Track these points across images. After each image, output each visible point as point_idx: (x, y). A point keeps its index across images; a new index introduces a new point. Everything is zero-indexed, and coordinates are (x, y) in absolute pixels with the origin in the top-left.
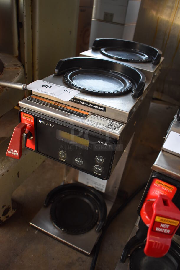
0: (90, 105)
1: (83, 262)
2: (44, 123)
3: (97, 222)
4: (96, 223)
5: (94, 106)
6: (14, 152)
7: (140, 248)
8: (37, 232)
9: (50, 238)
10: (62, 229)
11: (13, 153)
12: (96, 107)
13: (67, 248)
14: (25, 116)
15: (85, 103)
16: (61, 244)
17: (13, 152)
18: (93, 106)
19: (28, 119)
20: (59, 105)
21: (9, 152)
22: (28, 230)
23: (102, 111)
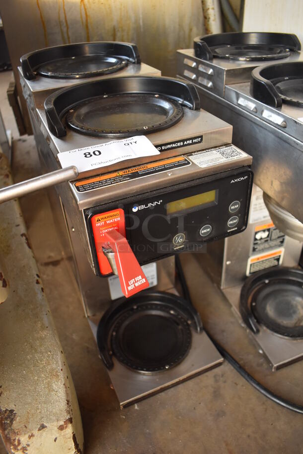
0: (179, 144)
1: (222, 376)
2: (143, 207)
3: (187, 323)
4: (188, 325)
5: (185, 143)
6: (138, 281)
7: (254, 304)
8: (138, 406)
9: (160, 394)
10: (167, 367)
11: (137, 285)
12: (188, 142)
13: (190, 383)
14: (102, 219)
15: (171, 145)
16: (180, 386)
17: (136, 282)
18: (183, 143)
19: (108, 222)
20: (137, 170)
21: (130, 288)
22: (124, 417)
23: (199, 142)
